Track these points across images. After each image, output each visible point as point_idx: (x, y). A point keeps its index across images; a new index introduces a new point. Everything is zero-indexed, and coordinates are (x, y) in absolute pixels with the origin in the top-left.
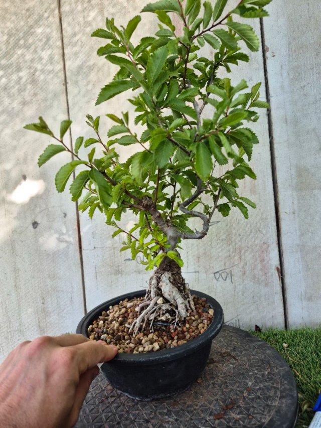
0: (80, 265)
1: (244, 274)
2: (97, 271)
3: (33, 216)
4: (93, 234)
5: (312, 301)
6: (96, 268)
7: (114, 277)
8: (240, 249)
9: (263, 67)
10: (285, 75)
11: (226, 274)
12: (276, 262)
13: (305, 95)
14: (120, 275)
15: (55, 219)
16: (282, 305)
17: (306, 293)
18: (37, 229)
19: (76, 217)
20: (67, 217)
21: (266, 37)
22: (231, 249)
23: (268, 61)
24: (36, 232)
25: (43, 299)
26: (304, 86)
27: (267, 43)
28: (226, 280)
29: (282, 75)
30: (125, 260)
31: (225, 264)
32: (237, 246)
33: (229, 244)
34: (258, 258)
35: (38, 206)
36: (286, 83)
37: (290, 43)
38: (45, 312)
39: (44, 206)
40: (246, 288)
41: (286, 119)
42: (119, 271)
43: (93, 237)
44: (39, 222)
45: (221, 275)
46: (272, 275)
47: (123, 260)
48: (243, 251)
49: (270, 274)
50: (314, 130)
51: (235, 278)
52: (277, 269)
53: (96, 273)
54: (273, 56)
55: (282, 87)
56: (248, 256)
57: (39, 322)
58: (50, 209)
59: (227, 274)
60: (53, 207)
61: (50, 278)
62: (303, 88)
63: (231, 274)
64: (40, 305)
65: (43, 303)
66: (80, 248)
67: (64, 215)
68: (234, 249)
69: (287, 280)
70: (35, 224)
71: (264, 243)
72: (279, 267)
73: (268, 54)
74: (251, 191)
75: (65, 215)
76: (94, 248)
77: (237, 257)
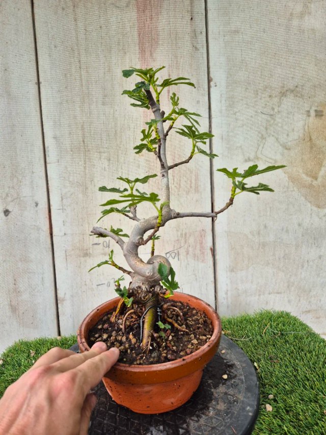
0: (51, 249)
1: (188, 254)
2: (67, 255)
3: (5, 205)
4: (64, 222)
5: (234, 271)
6: (66, 251)
7: (83, 259)
8: (186, 234)
9: (207, 93)
10: (223, 102)
11: (174, 254)
12: (210, 244)
13: (237, 119)
14: (88, 258)
15: (26, 208)
16: (213, 275)
17: (230, 267)
18: (9, 217)
19: (47, 206)
20: (38, 206)
21: (211, 70)
22: (179, 235)
23: (212, 90)
24: (8, 219)
25: (15, 280)
26: (236, 112)
27: (212, 75)
28: (174, 258)
29: (221, 102)
30: (93, 245)
31: (174, 246)
32: (184, 233)
33: (177, 231)
34: (198, 241)
35: (9, 195)
36: (224, 108)
37: (228, 78)
38: (17, 292)
39: (15, 196)
40: (188, 264)
41: (222, 136)
42: (87, 254)
43: (64, 225)
44: (10, 209)
45: (171, 255)
46: (207, 254)
47: (91, 245)
48: (188, 235)
49: (206, 253)
50: (241, 147)
51: (181, 257)
52: (211, 249)
53: (66, 256)
54: (216, 86)
55: (221, 112)
56: (191, 240)
57: (11, 301)
58: (22, 198)
59: (176, 254)
60: (25, 197)
61: (21, 261)
62: (235, 114)
63: (178, 253)
64: (12, 286)
65: (15, 284)
66: (51, 234)
67: (35, 204)
68: (182, 234)
69: (217, 257)
70: (7, 212)
71: (203, 230)
72: (212, 248)
73: (212, 84)
74: (195, 190)
75: (37, 205)
76: (65, 234)
77: (183, 241)
